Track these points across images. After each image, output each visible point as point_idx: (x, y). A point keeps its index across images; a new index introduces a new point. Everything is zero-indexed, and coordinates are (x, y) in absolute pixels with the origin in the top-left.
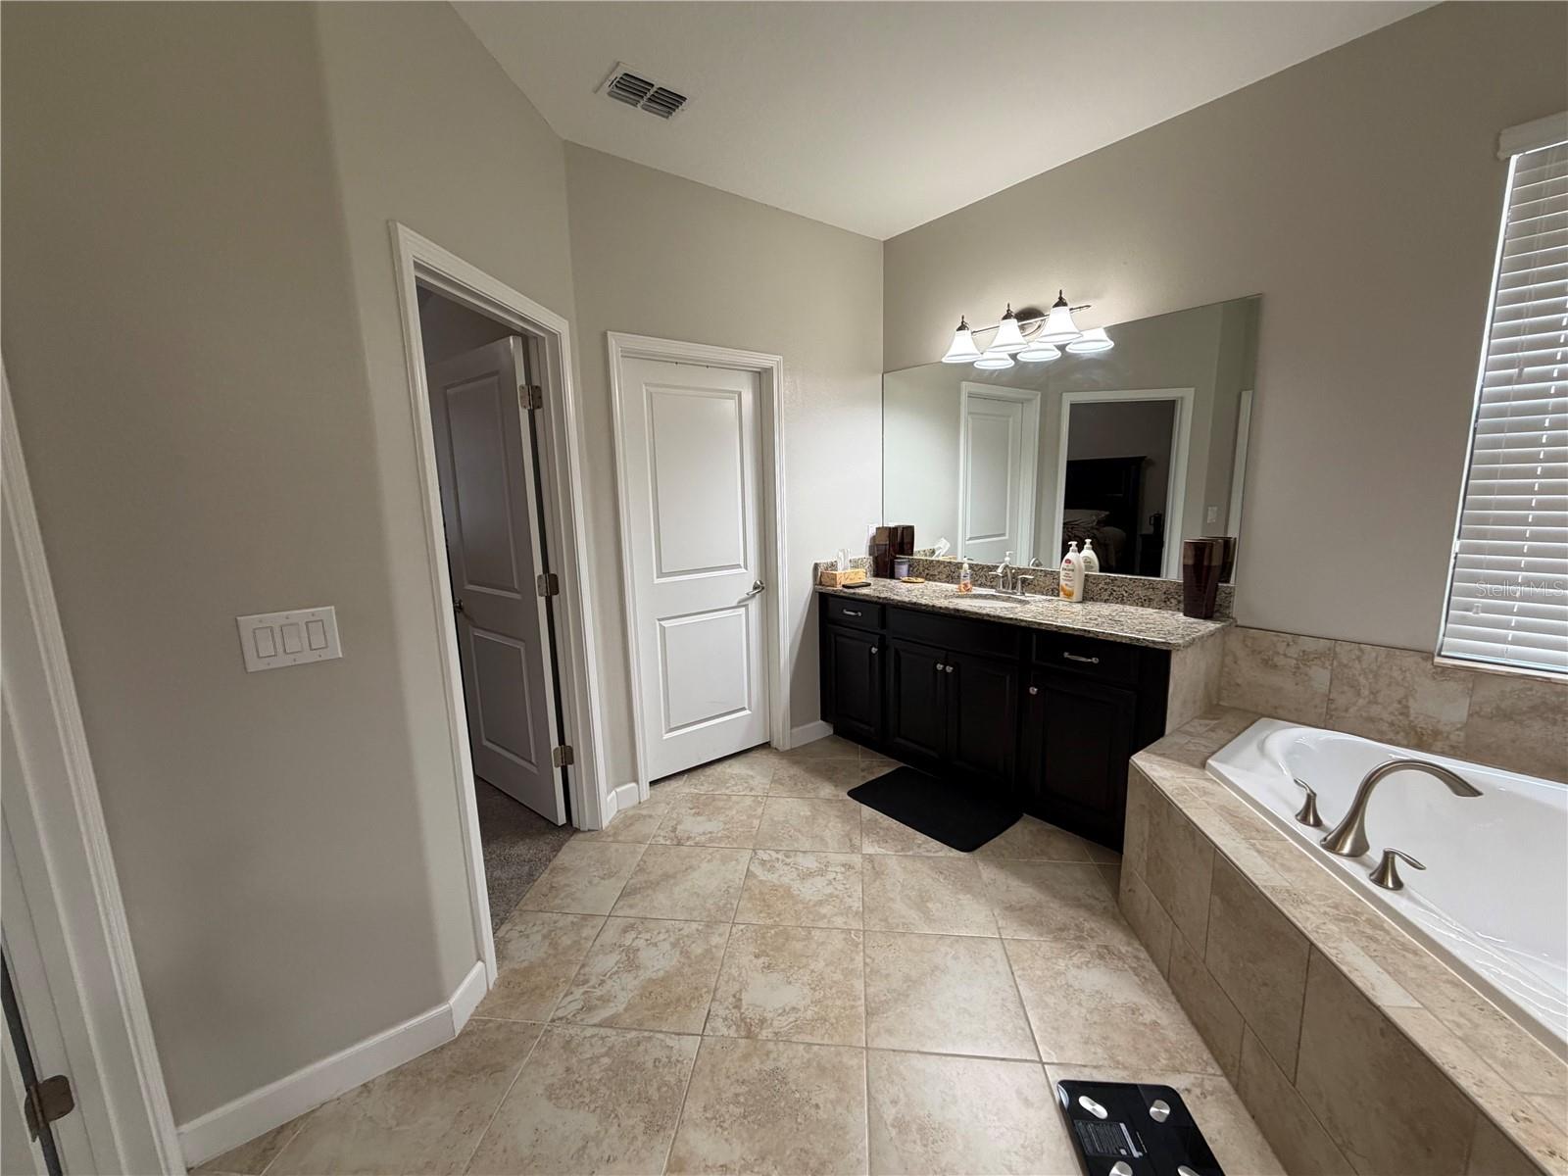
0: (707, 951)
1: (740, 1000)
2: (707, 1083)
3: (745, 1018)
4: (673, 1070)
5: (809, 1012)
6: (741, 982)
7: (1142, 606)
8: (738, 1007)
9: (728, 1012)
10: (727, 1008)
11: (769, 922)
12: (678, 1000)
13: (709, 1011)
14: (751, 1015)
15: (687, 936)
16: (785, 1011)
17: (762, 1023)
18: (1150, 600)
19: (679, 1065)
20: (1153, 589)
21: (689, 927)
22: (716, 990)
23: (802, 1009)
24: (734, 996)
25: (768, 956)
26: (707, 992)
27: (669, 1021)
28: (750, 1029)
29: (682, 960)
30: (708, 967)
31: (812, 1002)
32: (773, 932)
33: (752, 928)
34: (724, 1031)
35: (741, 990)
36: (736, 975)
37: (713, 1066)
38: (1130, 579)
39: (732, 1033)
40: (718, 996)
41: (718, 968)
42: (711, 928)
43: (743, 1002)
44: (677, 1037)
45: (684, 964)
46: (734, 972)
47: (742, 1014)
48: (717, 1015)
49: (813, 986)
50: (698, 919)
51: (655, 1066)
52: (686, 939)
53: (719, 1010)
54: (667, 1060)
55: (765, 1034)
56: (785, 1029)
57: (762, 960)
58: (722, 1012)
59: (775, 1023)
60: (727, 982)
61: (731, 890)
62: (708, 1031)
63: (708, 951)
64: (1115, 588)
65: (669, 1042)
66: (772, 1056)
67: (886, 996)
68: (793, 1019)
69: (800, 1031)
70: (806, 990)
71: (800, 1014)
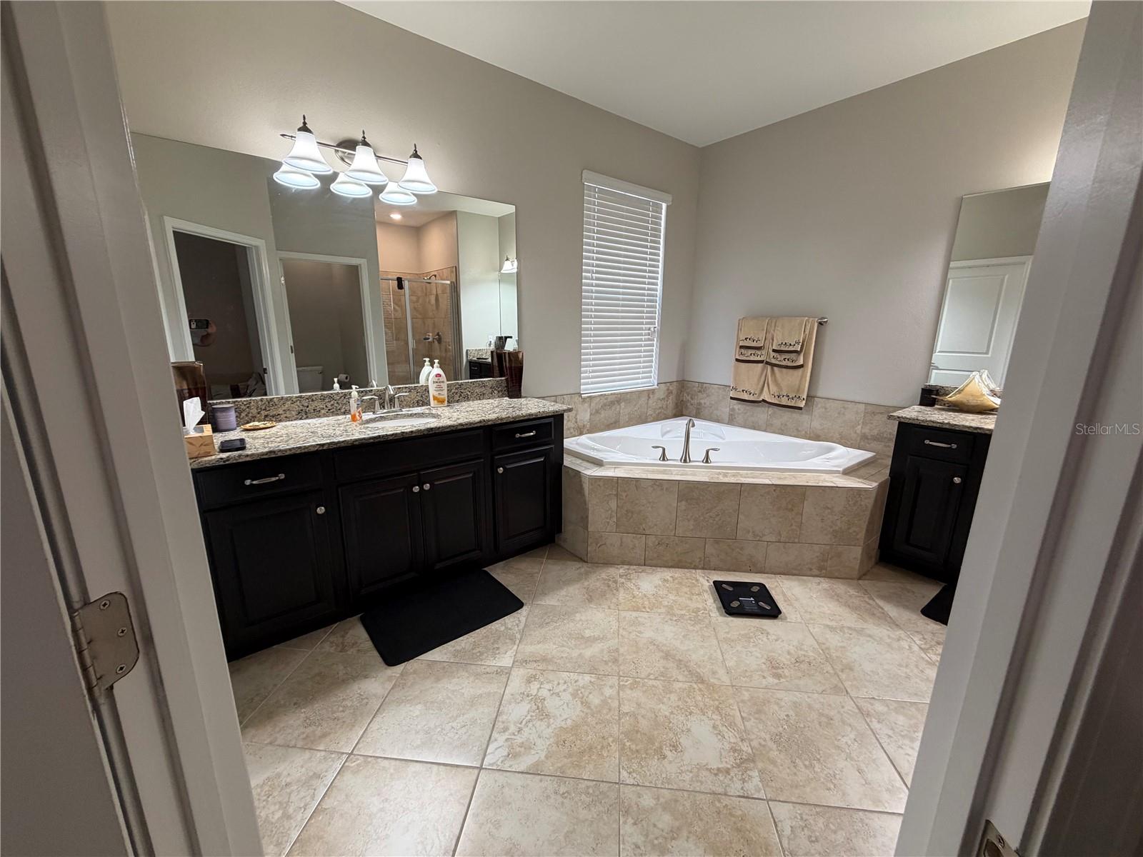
0: (664, 809)
1: (718, 769)
2: (808, 790)
3: (736, 764)
4: (812, 822)
5: (714, 717)
6: (699, 769)
7: (480, 399)
8: (727, 771)
9: (735, 779)
10: (731, 779)
11: (614, 747)
12: (738, 830)
13: (739, 796)
14: (732, 759)
15: (647, 836)
16: (718, 734)
17: (736, 750)
18: (484, 394)
19: (805, 817)
20: (484, 386)
21: (631, 835)
22: (714, 793)
23: (713, 721)
24: (716, 775)
25: (661, 748)
26: (719, 801)
27: (766, 836)
28: (746, 760)
29: (685, 834)
30: (688, 805)
31: (704, 715)
32: (628, 744)
33: (625, 763)
34: (756, 781)
35: (707, 769)
36: (691, 775)
37: (792, 787)
38: (471, 382)
39: (755, 773)
40: (721, 790)
41: (686, 794)
42: (630, 806)
43: (720, 766)
44: (779, 825)
45: (690, 832)
46: (687, 777)
47: (733, 767)
48: (742, 788)
49: (688, 714)
50: (615, 826)
51: (817, 841)
52: (651, 836)
53: (736, 787)
54: (806, 829)
55: (745, 747)
56: (735, 733)
57: (668, 753)
58: (738, 785)
59: (733, 740)
60: (702, 783)
61: (562, 790)
62: (762, 795)
63: (666, 807)
64: (462, 391)
65: (787, 831)
66: (763, 743)
67: (684, 671)
68: (724, 728)
69: (732, 725)
70: (692, 718)
71: (718, 723)
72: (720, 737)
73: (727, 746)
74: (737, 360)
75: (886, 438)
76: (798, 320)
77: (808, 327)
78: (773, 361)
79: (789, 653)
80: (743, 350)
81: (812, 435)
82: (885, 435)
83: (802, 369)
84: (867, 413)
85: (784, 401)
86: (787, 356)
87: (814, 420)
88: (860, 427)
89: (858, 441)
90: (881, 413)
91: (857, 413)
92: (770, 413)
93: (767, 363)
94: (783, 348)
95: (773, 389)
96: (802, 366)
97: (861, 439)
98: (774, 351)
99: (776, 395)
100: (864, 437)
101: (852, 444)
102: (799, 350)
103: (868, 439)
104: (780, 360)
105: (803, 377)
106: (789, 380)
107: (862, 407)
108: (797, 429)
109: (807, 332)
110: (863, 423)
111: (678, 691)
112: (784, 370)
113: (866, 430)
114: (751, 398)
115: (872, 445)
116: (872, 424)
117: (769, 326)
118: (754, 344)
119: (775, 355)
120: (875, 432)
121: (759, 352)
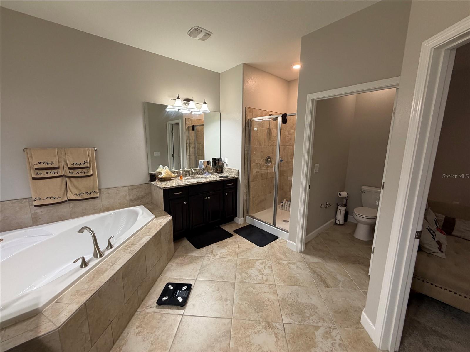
1: (276, 337)
2: (276, 309)
4: (287, 312)
5: (250, 332)
6: (278, 346)
8: (276, 334)
9: (278, 332)
12: (298, 337)
13: (285, 332)
14: (270, 331)
16: (259, 332)
17: (265, 327)
19: (286, 314)
22: (286, 342)
23: (253, 333)
24: (278, 339)
26: (289, 341)
27: (297, 328)
28: (269, 325)
31: (250, 336)
34: (277, 324)
35: (277, 342)
36: (281, 350)
37: (276, 314)
39: (274, 324)
40: (284, 339)
43: (274, 336)
44: (291, 322)
47: (273, 331)
48: (281, 330)
51: (293, 314)
53: (281, 333)
54: (290, 315)
55: (264, 324)
56: (257, 325)
59: (261, 327)
60: (283, 346)
62: (282, 324)
66: (260, 316)
67: (223, 339)
68: (256, 329)
69: (253, 325)
70: (252, 342)
71: (253, 331)
72: (260, 332)
73: (264, 330)
74: (34, 179)
75: (140, 198)
76: (82, 149)
77: (90, 153)
78: (70, 175)
79: (214, 291)
80: (38, 172)
81: (104, 209)
82: (139, 197)
83: (92, 176)
84: (129, 190)
85: (85, 196)
86: (80, 170)
87: (104, 201)
88: (128, 197)
89: (129, 203)
90: (135, 189)
91: (125, 191)
92: (71, 206)
93: (66, 177)
94: (76, 166)
95: (75, 191)
96: (92, 175)
97: (130, 202)
98: (69, 168)
99: (77, 194)
100: (131, 201)
101: (126, 205)
102: (89, 166)
103: (133, 201)
104: (75, 173)
105: (94, 180)
106: (84, 184)
107: (127, 188)
108: (94, 209)
109: (90, 156)
110: (129, 195)
111: (236, 345)
112: (80, 179)
113: (131, 197)
114: (56, 201)
115: (135, 203)
116: (133, 194)
117: (59, 154)
118: (49, 166)
119: (70, 171)
120: (135, 197)
121: (56, 171)
